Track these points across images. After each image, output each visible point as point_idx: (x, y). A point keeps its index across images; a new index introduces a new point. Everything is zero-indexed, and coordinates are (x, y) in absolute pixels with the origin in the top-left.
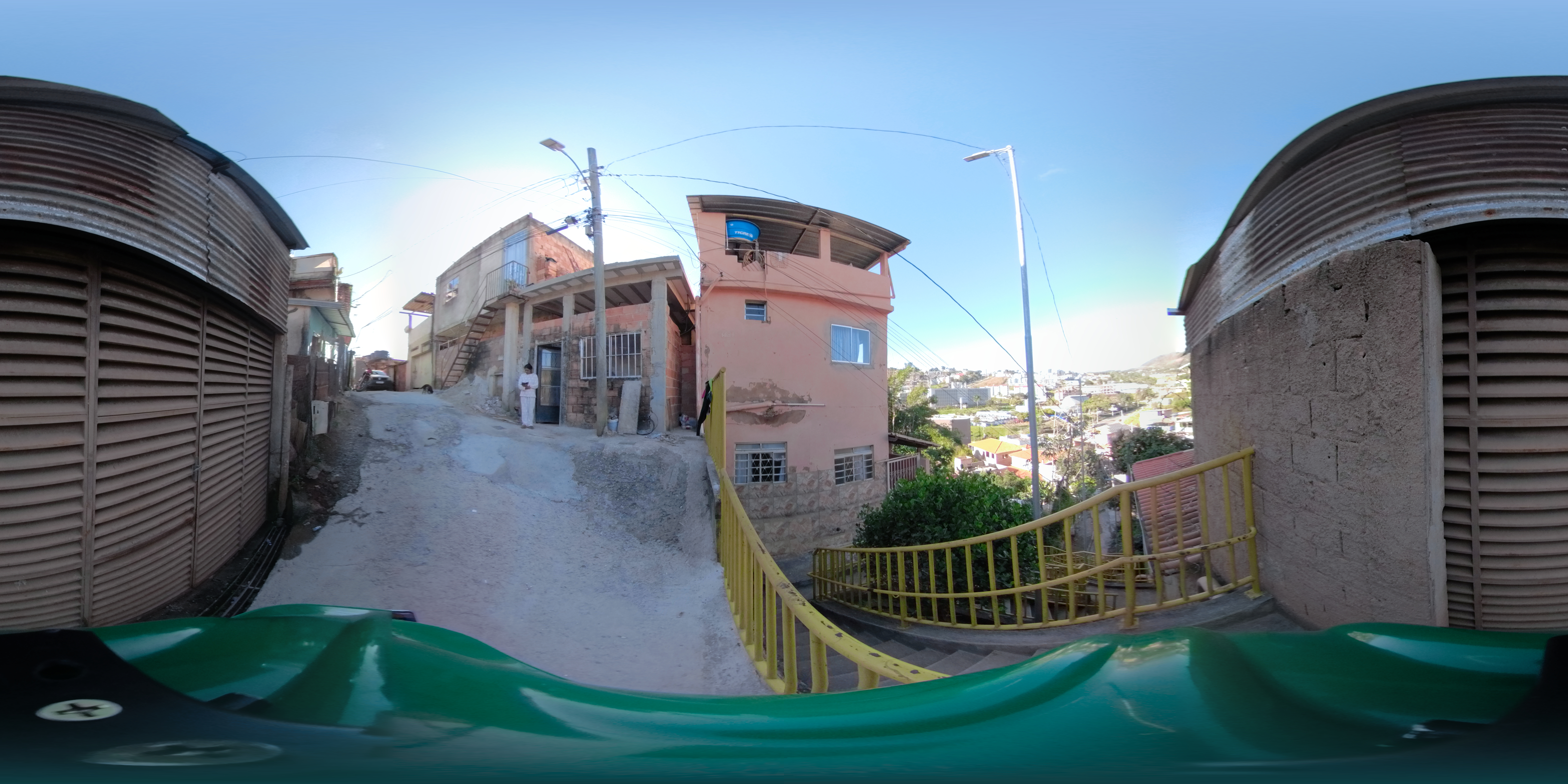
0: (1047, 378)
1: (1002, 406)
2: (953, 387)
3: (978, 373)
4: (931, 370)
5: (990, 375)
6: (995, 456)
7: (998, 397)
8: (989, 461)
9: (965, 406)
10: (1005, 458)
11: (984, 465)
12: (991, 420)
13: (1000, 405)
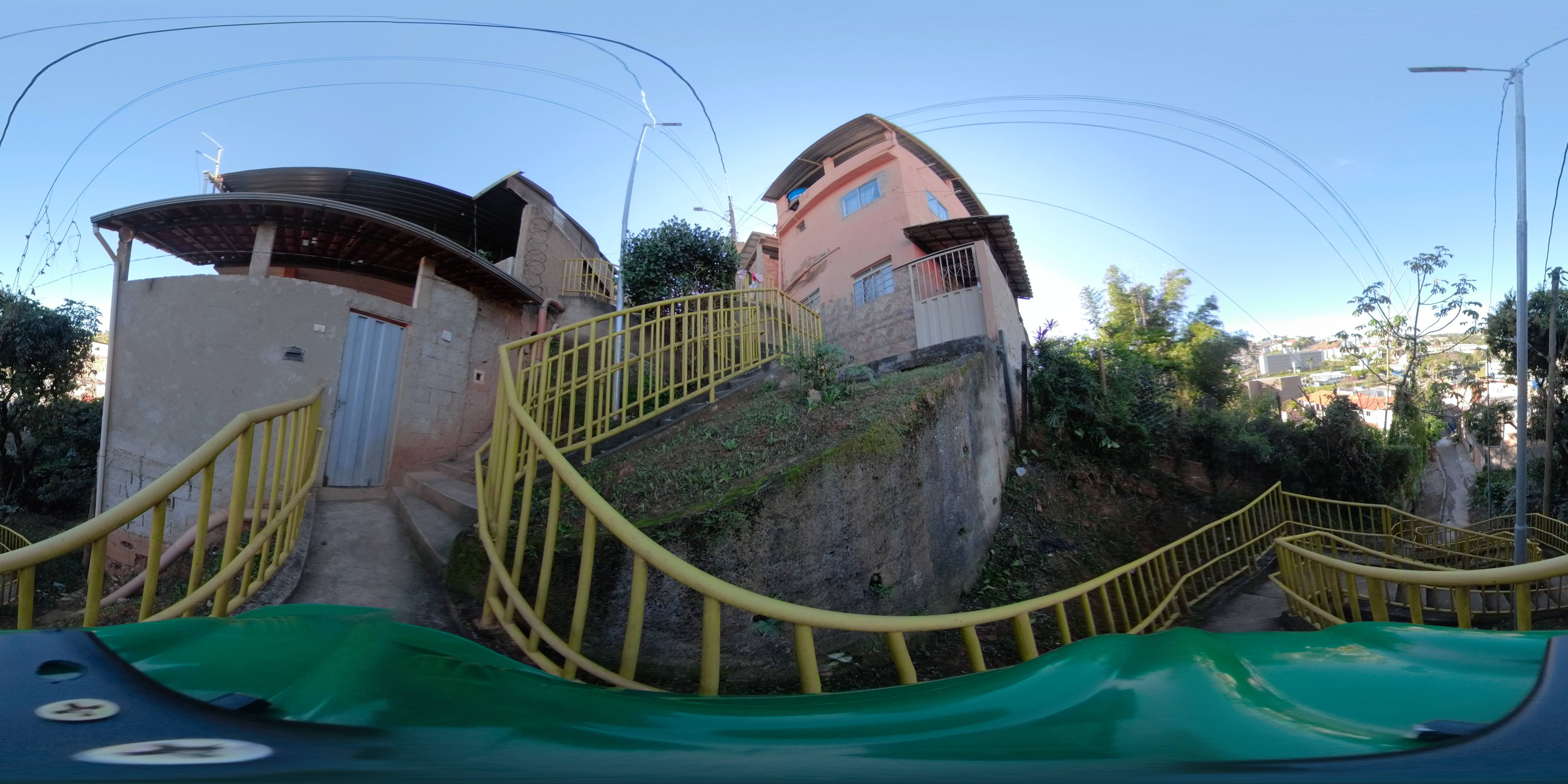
1: (1337, 368)
4: (1264, 340)
7: (1332, 360)
12: (1324, 380)
13: (1335, 367)
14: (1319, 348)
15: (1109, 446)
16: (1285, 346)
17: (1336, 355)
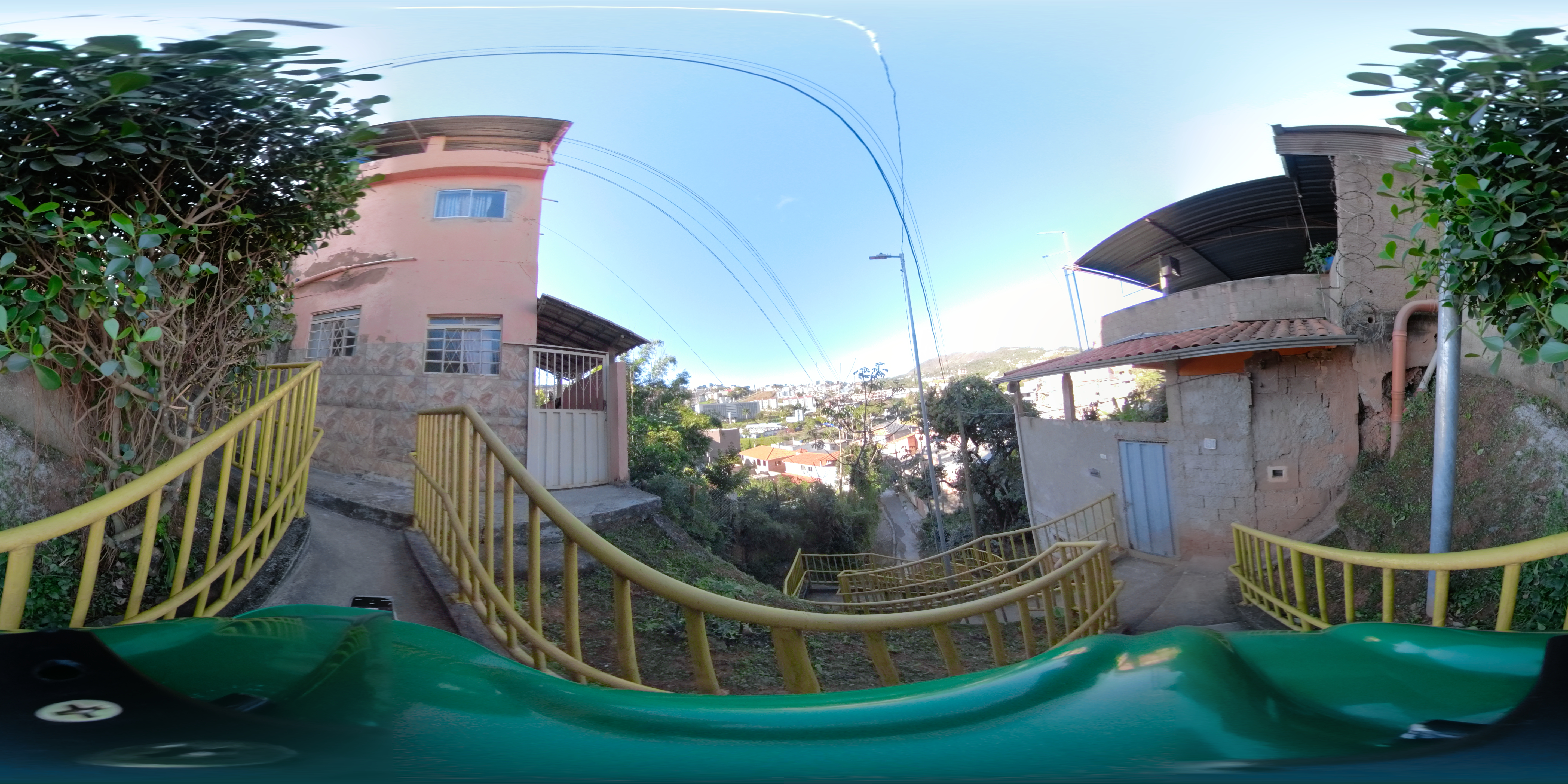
0: (816, 389)
1: (772, 418)
2: (721, 402)
3: (747, 388)
4: (700, 387)
5: (759, 390)
6: (767, 463)
7: (767, 410)
8: (760, 469)
9: (734, 421)
10: (777, 465)
11: (755, 473)
12: (761, 432)
13: (770, 418)
14: (755, 398)
17: (771, 406)
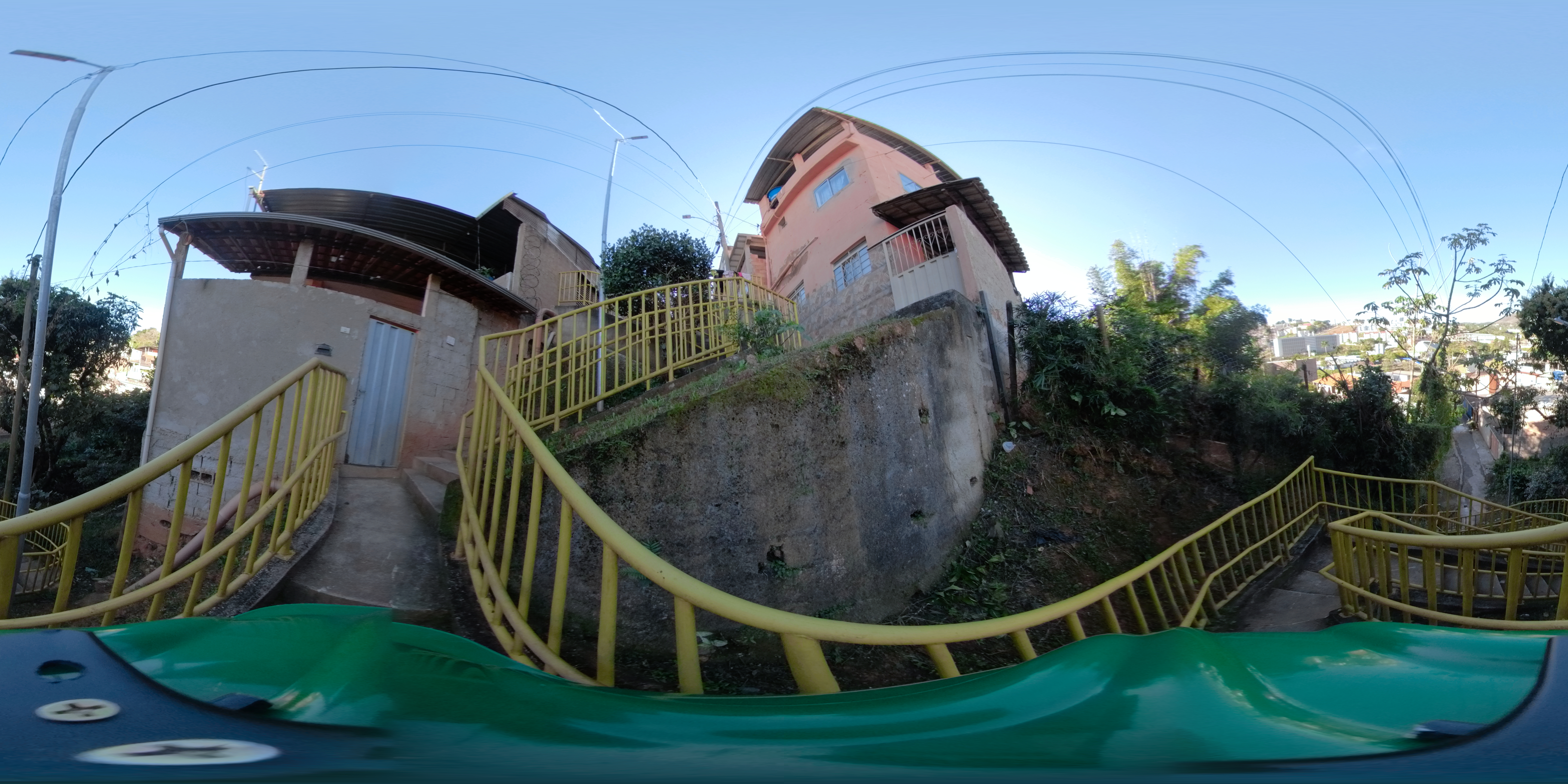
1: (1352, 352)
2: (1300, 335)
3: (1326, 322)
4: (1279, 322)
5: (1339, 324)
9: (1313, 354)
12: (1340, 363)
13: (1350, 351)
14: (1335, 332)
15: (1113, 413)
16: (1300, 329)
17: (1351, 340)
